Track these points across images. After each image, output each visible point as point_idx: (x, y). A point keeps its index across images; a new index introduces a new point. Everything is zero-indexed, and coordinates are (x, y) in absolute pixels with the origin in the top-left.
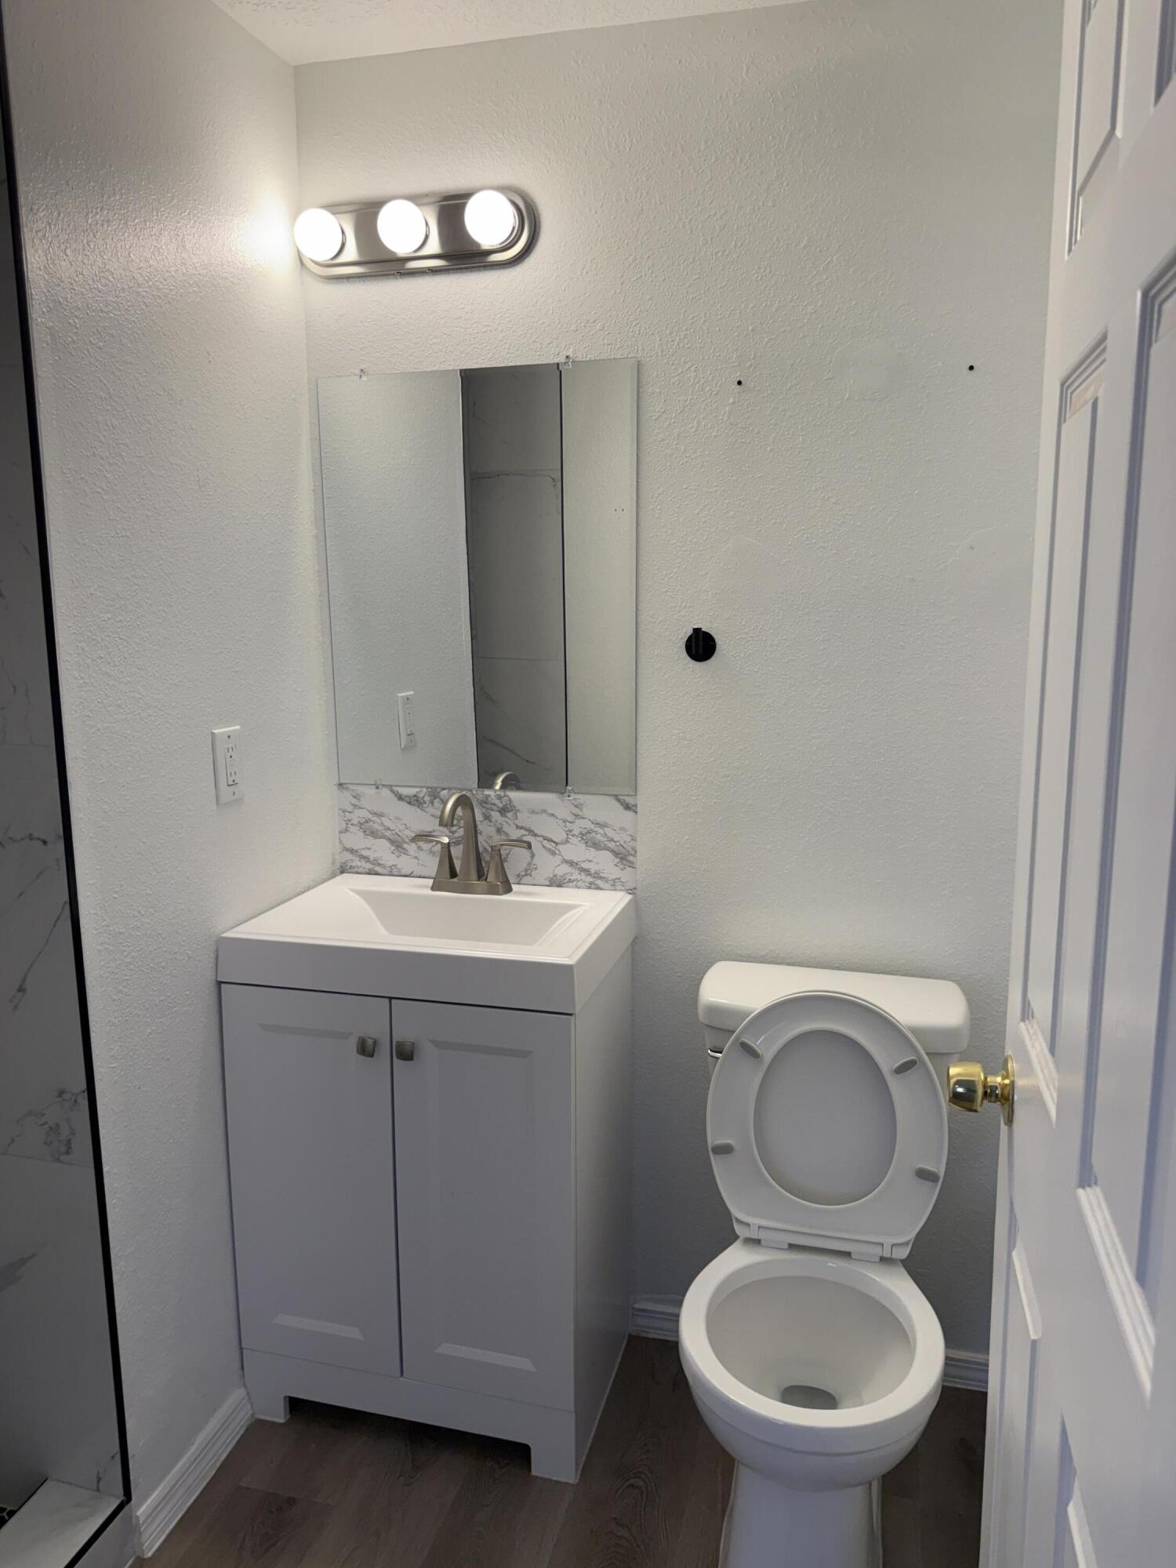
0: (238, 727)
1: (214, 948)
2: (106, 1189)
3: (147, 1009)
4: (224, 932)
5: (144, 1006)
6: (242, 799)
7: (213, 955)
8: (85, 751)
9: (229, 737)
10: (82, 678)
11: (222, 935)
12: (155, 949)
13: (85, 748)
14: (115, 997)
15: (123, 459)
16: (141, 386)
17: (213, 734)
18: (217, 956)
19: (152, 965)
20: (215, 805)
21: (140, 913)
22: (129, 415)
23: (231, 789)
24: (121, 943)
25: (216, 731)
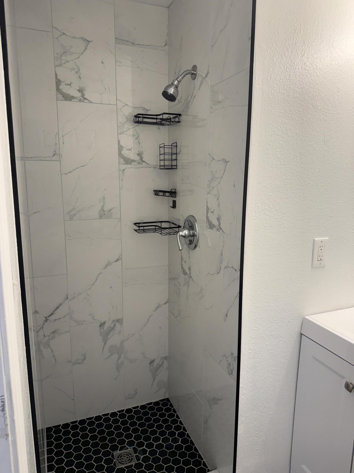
0: (328, 238)
1: (302, 321)
2: (240, 392)
3: (267, 336)
4: (306, 316)
5: (266, 334)
6: (325, 266)
7: (301, 323)
8: (253, 241)
9: (322, 242)
10: (256, 216)
11: (305, 317)
12: (274, 316)
13: (254, 241)
14: (254, 329)
15: (288, 135)
16: (301, 105)
17: (314, 239)
18: (302, 324)
19: (272, 321)
20: (311, 267)
21: (269, 301)
22: (293, 118)
23: (319, 262)
24: (259, 310)
25: (315, 239)
